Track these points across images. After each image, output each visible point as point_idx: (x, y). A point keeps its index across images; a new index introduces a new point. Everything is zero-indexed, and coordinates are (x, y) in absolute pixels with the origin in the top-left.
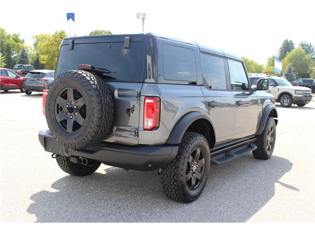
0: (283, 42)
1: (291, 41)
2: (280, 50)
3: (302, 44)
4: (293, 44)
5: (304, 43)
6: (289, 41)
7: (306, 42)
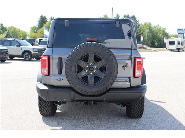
0: (40, 17)
1: (45, 17)
2: (38, 22)
3: (51, 18)
4: (46, 19)
5: (52, 18)
6: (44, 16)
7: (54, 17)
